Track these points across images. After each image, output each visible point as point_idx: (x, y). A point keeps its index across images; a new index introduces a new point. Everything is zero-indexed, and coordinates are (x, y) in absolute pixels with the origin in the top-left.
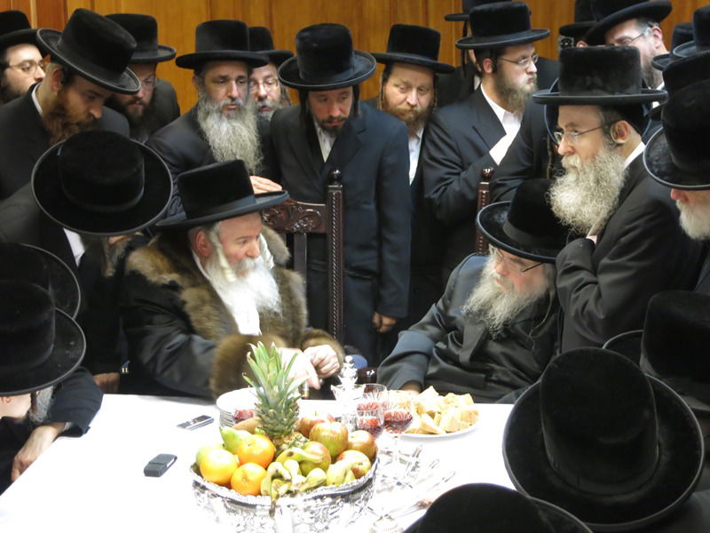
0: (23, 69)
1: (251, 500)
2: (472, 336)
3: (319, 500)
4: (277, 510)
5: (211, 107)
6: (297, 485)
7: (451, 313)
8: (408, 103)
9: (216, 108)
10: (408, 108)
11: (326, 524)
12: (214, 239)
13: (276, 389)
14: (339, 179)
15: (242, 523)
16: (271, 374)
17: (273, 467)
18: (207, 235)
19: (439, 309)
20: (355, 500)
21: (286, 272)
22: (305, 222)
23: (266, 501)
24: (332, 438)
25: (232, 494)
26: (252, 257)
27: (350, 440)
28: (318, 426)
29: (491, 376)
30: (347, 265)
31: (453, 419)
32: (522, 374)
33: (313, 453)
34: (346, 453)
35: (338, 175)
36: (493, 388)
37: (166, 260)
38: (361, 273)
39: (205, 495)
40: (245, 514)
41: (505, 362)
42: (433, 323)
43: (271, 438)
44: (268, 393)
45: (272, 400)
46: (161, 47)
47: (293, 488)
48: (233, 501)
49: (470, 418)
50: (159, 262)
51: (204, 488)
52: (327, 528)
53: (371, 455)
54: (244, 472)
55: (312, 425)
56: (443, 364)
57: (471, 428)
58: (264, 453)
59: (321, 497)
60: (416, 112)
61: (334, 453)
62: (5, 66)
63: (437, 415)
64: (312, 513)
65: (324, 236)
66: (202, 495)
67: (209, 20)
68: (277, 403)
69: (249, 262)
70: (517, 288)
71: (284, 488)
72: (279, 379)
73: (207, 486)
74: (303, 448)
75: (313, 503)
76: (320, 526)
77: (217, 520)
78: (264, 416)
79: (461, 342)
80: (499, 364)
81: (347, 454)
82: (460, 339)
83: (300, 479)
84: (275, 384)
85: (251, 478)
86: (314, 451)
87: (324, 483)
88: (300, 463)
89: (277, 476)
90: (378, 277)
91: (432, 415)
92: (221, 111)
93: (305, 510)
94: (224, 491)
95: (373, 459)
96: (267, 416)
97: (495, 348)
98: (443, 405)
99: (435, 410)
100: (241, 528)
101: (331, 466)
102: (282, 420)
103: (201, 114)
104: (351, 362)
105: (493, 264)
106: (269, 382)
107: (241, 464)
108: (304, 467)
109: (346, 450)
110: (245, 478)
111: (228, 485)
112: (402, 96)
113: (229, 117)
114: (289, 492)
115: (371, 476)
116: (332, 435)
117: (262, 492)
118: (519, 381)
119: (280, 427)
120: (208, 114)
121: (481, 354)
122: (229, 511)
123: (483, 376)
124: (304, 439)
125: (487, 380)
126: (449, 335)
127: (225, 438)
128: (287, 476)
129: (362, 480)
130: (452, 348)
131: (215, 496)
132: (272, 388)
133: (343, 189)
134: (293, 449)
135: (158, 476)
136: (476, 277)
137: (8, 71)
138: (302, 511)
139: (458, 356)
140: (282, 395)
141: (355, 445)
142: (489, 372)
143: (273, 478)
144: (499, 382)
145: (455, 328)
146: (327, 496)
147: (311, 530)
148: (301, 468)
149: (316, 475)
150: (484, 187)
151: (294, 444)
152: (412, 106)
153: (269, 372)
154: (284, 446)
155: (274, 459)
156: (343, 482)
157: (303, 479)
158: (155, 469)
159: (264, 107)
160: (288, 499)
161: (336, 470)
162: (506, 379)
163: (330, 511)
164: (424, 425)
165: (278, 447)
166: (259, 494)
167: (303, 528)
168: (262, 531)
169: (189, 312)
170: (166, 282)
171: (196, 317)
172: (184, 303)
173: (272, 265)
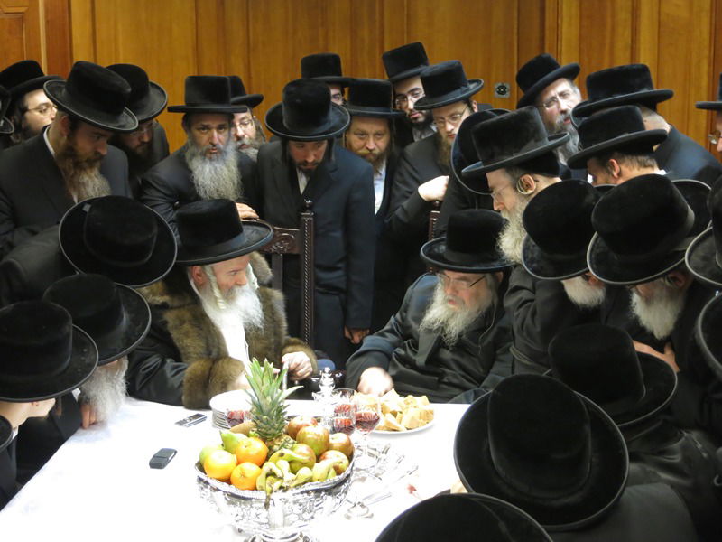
0: (41, 112)
1: (248, 494)
3: (305, 495)
4: (271, 502)
5: (195, 150)
6: (288, 482)
8: (367, 148)
9: (200, 151)
10: (368, 152)
11: (312, 514)
12: (209, 273)
13: (269, 399)
14: (311, 208)
15: (241, 514)
16: (264, 386)
17: (268, 466)
18: (203, 268)
19: (397, 320)
20: (336, 494)
21: (269, 290)
22: (281, 244)
23: (262, 495)
24: (316, 440)
25: (232, 489)
26: (241, 285)
27: (331, 441)
28: (304, 430)
29: (443, 378)
30: (317, 282)
31: (413, 418)
32: (470, 378)
33: (300, 454)
34: (328, 452)
35: (309, 204)
36: (445, 389)
37: (160, 284)
38: (330, 289)
39: (208, 490)
40: (243, 506)
42: (391, 331)
43: (264, 440)
44: (262, 402)
45: (265, 408)
47: (285, 485)
48: (233, 495)
49: (428, 416)
50: (153, 285)
51: (207, 483)
52: (312, 517)
53: (349, 454)
54: (241, 469)
55: (298, 429)
56: (402, 368)
57: (428, 425)
58: (259, 453)
59: (308, 492)
60: (374, 155)
61: (318, 453)
62: (25, 110)
63: (399, 414)
64: (300, 505)
65: (297, 257)
66: (206, 489)
67: (196, 74)
68: (270, 411)
69: (237, 290)
71: (277, 484)
72: (271, 391)
73: (210, 481)
74: (292, 449)
75: (300, 497)
76: (306, 516)
77: (219, 511)
78: (258, 422)
79: (417, 349)
80: (450, 368)
81: (329, 454)
82: (415, 345)
83: (291, 476)
84: (268, 395)
85: (248, 475)
86: (301, 452)
87: (310, 480)
88: (290, 462)
89: (271, 474)
90: (344, 293)
91: (395, 414)
92: (204, 154)
93: (295, 503)
94: (225, 487)
95: (350, 457)
96: (261, 421)
98: (404, 406)
99: (398, 409)
100: (239, 517)
101: (316, 464)
102: (274, 425)
104: (329, 373)
106: (263, 393)
107: (239, 463)
108: (293, 465)
109: (327, 450)
110: (243, 475)
111: (228, 481)
112: (361, 143)
113: (211, 160)
114: (281, 487)
115: (349, 472)
116: (315, 437)
117: (258, 487)
118: (467, 384)
119: (272, 431)
120: (193, 156)
121: (434, 359)
122: (230, 503)
123: (436, 378)
124: (292, 441)
125: (440, 382)
126: (406, 342)
127: (224, 439)
128: (279, 474)
129: (342, 476)
130: (410, 354)
131: (218, 490)
132: (265, 398)
133: (315, 216)
134: (284, 451)
135: (161, 468)
137: (27, 115)
138: (292, 504)
139: (415, 360)
140: (273, 404)
141: (335, 446)
142: (442, 375)
143: (268, 475)
144: (450, 384)
145: (411, 336)
146: (313, 490)
147: (299, 519)
148: (290, 467)
149: (304, 473)
150: (435, 215)
151: (283, 445)
152: (371, 150)
153: (263, 384)
154: (276, 447)
155: (267, 459)
156: (326, 479)
157: (293, 476)
158: (159, 461)
159: (243, 145)
160: (280, 494)
161: (320, 469)
162: (455, 381)
163: (316, 503)
164: (389, 423)
165: (270, 448)
166: (255, 489)
167: (293, 518)
168: (258, 520)
169: (171, 332)
170: (159, 303)
171: (174, 335)
172: (166, 323)
173: (257, 286)
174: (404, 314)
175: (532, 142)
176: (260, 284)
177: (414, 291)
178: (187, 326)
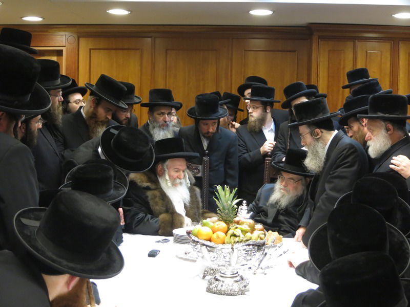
0: (76, 103)
2: (272, 213)
3: (248, 247)
5: (156, 124)
7: (260, 205)
9: (158, 125)
11: (251, 257)
12: (165, 168)
13: (229, 202)
15: (216, 256)
17: (230, 232)
18: (163, 166)
19: (253, 205)
20: (261, 249)
21: (194, 187)
23: (227, 246)
25: (211, 244)
26: (180, 179)
28: (243, 221)
29: (281, 228)
35: (207, 153)
37: (145, 177)
39: (199, 246)
41: (286, 223)
43: (226, 223)
44: (225, 204)
45: (226, 208)
46: (136, 97)
50: (142, 177)
51: (198, 242)
52: (251, 259)
54: (216, 235)
58: (224, 228)
59: (249, 245)
61: (252, 230)
62: (69, 102)
64: (246, 252)
66: (197, 246)
69: (178, 181)
70: (291, 191)
71: (237, 239)
73: (200, 241)
75: (245, 247)
76: (248, 258)
80: (283, 223)
81: (255, 231)
82: (266, 215)
83: (242, 236)
85: (220, 236)
87: (250, 239)
88: (241, 231)
89: (235, 236)
92: (160, 127)
93: (244, 250)
94: (208, 243)
96: (224, 214)
97: (281, 218)
100: (215, 258)
102: (231, 215)
103: (151, 127)
105: (278, 185)
106: (226, 200)
107: (213, 233)
108: (243, 232)
110: (218, 237)
111: (210, 240)
113: (163, 129)
115: (265, 241)
117: (225, 242)
119: (230, 219)
120: (154, 127)
123: (277, 228)
128: (237, 234)
129: (262, 241)
131: (204, 245)
136: (272, 191)
137: (70, 104)
138: (242, 251)
139: (266, 221)
141: (257, 229)
143: (231, 236)
144: (285, 231)
145: (263, 211)
146: (251, 245)
149: (248, 235)
150: (268, 160)
155: (228, 231)
156: (257, 240)
157: (244, 236)
158: (153, 254)
160: (238, 245)
161: (254, 235)
162: (287, 229)
163: (253, 252)
165: (228, 228)
166: (224, 243)
167: (241, 258)
168: (225, 259)
169: (149, 201)
170: (145, 186)
171: (151, 203)
172: (147, 197)
173: (189, 185)
174: (258, 202)
175: (321, 114)
176: (191, 184)
177: (262, 191)
178: (157, 199)
